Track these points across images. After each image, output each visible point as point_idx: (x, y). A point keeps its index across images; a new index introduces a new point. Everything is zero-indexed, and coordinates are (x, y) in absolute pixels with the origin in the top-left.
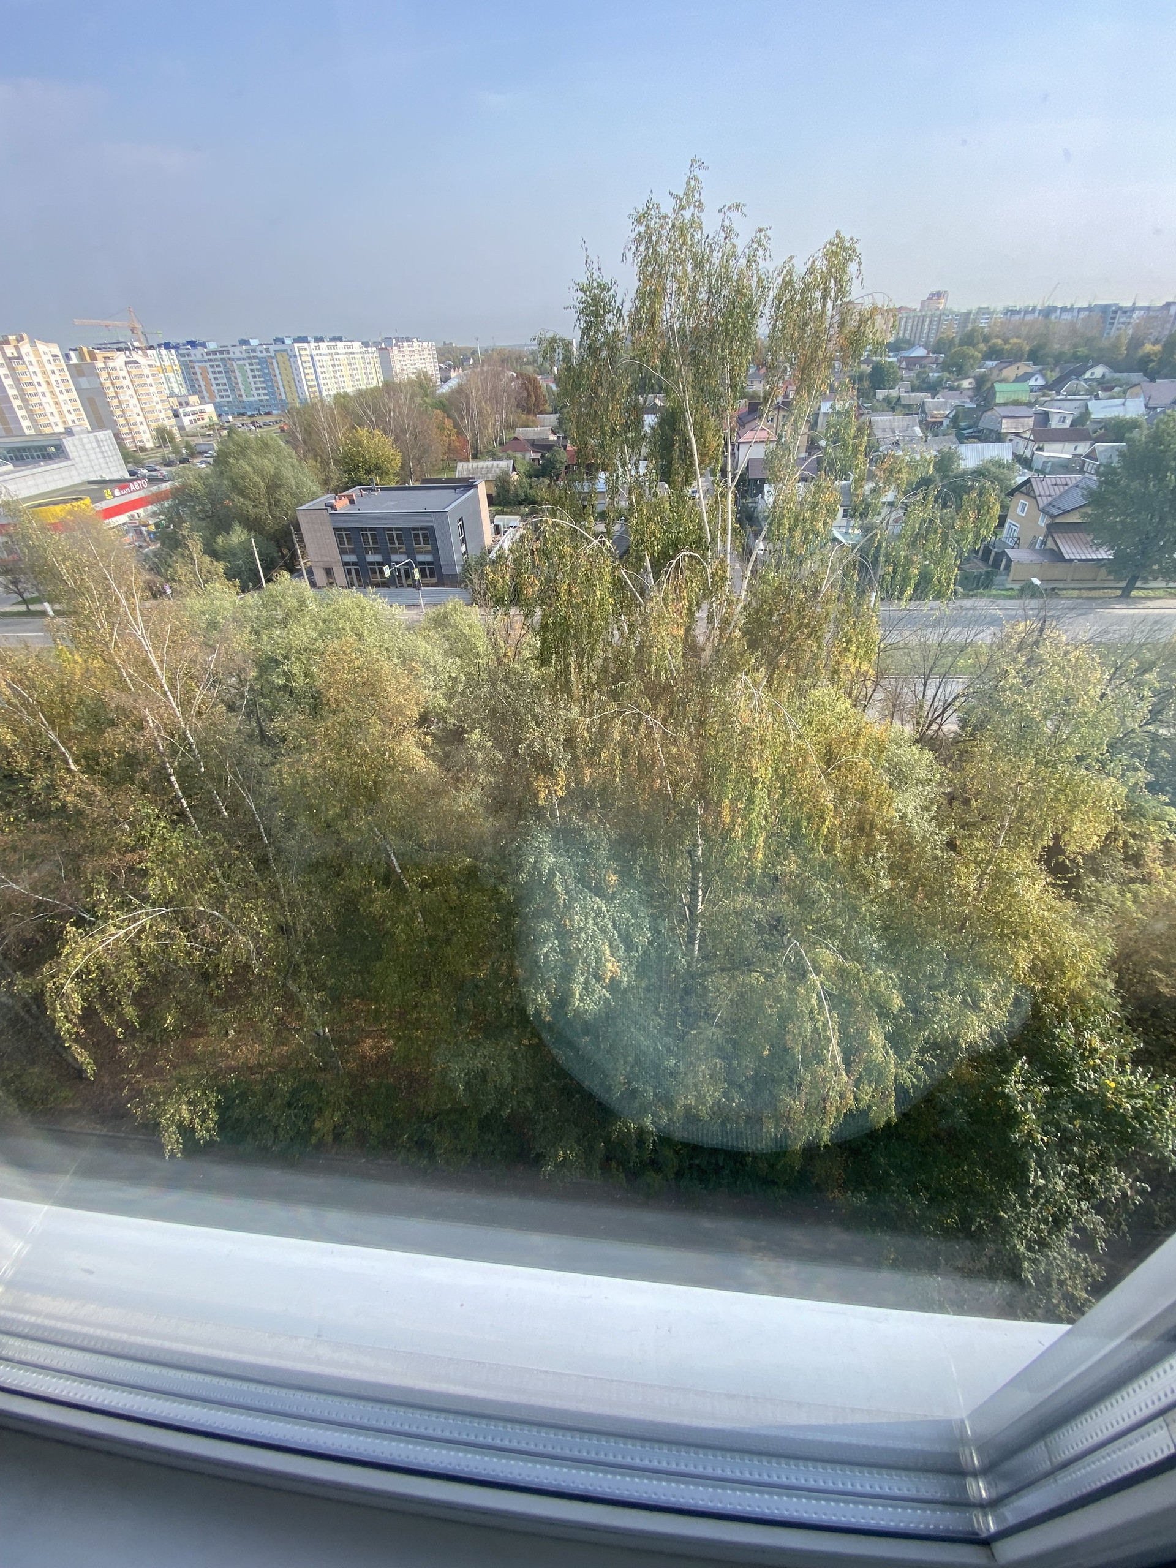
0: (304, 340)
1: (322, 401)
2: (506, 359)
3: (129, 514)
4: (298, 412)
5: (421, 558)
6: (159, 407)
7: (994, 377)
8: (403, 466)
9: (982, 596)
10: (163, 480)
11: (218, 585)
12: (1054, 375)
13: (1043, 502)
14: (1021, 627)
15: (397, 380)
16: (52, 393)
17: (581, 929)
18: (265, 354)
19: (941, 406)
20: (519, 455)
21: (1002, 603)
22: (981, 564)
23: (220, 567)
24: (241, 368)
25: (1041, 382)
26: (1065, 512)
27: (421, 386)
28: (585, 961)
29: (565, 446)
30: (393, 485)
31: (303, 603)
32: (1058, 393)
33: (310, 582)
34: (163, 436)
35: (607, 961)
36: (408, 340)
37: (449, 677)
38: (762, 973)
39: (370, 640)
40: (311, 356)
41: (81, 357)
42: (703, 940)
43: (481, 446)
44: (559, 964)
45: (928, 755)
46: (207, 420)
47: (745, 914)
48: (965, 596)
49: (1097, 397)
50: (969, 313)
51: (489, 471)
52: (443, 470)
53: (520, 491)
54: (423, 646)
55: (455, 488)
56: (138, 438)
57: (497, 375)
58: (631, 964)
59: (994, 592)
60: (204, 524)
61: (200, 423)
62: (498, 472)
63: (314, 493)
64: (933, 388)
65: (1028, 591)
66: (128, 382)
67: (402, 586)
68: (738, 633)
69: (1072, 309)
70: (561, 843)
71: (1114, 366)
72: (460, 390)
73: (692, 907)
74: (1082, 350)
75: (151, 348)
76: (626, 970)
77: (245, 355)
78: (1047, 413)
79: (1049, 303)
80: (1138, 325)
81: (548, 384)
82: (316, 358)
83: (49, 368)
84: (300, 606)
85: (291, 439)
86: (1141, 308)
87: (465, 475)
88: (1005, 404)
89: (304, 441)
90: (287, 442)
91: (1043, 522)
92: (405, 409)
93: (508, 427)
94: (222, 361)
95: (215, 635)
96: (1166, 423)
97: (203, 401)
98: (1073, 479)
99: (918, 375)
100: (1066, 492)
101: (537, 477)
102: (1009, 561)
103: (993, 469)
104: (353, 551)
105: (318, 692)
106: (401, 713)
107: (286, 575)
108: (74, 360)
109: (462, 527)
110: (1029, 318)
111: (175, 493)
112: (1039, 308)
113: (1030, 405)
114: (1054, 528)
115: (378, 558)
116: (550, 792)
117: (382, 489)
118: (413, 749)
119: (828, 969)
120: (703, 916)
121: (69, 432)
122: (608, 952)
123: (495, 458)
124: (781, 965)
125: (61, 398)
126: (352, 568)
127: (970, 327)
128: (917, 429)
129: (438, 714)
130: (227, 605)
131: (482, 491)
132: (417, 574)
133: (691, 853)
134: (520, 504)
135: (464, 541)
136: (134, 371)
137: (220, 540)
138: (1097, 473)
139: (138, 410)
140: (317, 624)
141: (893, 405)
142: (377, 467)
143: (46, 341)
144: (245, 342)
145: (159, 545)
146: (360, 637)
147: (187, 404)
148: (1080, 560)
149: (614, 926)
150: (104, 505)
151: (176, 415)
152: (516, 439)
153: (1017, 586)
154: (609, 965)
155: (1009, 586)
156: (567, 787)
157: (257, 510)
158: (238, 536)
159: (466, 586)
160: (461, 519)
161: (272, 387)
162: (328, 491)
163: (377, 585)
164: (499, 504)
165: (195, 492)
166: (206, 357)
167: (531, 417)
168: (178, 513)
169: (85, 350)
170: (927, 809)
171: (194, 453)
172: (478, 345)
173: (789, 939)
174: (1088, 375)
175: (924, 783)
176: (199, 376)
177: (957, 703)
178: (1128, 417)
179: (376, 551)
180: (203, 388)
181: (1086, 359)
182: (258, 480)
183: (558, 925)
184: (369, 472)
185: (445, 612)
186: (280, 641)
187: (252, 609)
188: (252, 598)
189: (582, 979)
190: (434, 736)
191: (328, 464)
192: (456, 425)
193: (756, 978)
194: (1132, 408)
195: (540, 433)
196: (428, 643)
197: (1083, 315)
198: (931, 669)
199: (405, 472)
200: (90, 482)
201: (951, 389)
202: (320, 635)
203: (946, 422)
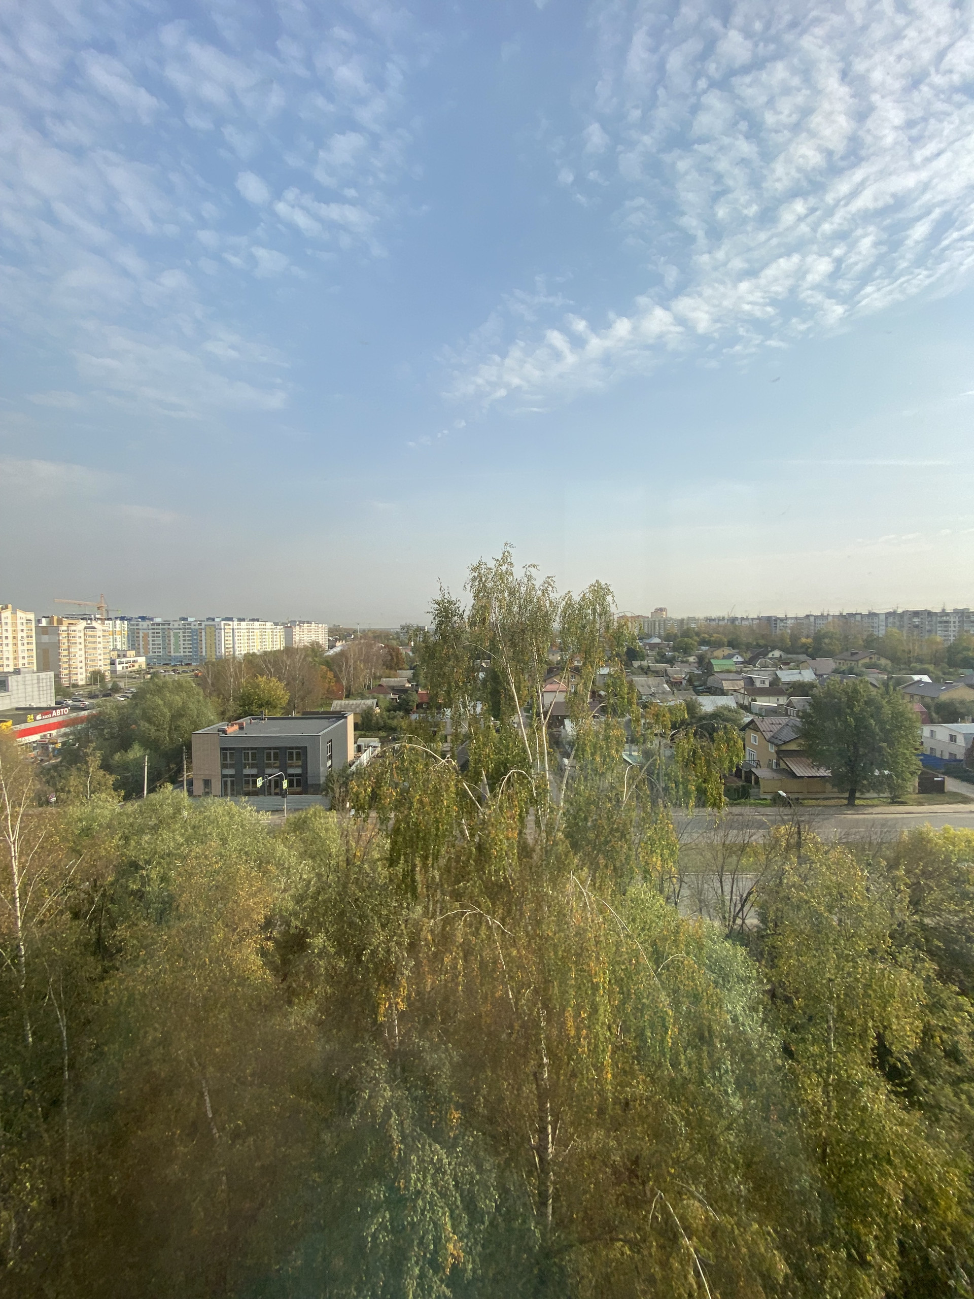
0: (231, 619)
1: (234, 658)
2: (379, 636)
3: (42, 734)
4: (213, 664)
5: (291, 771)
6: (101, 657)
7: (709, 656)
8: (289, 704)
9: (745, 805)
10: (84, 709)
11: (104, 795)
12: (749, 655)
13: (768, 735)
14: (782, 830)
15: (295, 646)
16: (15, 644)
17: (418, 1193)
18: (197, 627)
19: (679, 672)
20: (382, 696)
21: (762, 810)
22: (736, 779)
23: (111, 779)
24: (176, 635)
25: (740, 659)
26: (785, 743)
27: (313, 650)
28: (421, 1243)
29: (417, 691)
30: (278, 715)
31: (178, 811)
32: (755, 666)
33: (188, 791)
34: (96, 677)
35: (448, 1240)
36: (308, 622)
37: (301, 878)
38: (626, 1241)
39: (233, 844)
40: (233, 629)
41: (51, 622)
42: (556, 1198)
43: (353, 690)
44: (389, 1248)
45: (741, 951)
46: (136, 667)
47: (600, 1156)
48: (732, 805)
49: (781, 669)
50: (683, 620)
51: (358, 706)
52: (321, 706)
53: (380, 720)
54: (281, 848)
55: (329, 718)
56: (74, 677)
57: (370, 646)
58: (476, 1242)
59: (752, 801)
60: (107, 743)
61: (132, 668)
62: (365, 707)
63: (211, 721)
64: (671, 661)
65: (777, 800)
66: (82, 640)
67: (270, 794)
68: (560, 835)
69: (747, 619)
70: (398, 1070)
71: (785, 650)
72: (342, 654)
73: (542, 1149)
74: (762, 642)
75: (108, 619)
76: (470, 1253)
77: (181, 627)
78: (751, 678)
79: (732, 615)
80: (792, 628)
81: (406, 652)
82: (236, 631)
83: (20, 627)
84: (175, 813)
85: (201, 681)
86: (791, 618)
87: (338, 709)
88: (721, 672)
89: (213, 685)
90: (199, 685)
91: (772, 749)
92: (298, 665)
93: (375, 678)
94: (164, 630)
95: (87, 841)
96: (833, 685)
97: (138, 655)
98: (784, 720)
99: (658, 653)
100: (781, 728)
101: (395, 711)
102: (757, 778)
103: (726, 713)
104: (232, 766)
105: (171, 897)
106: (248, 916)
107: (170, 787)
108: (44, 622)
109: (331, 747)
110: (721, 623)
111: (88, 719)
112: (726, 617)
113: (736, 672)
114: (781, 754)
115: (254, 771)
116: (390, 1006)
117: (269, 719)
118: (253, 957)
119: (700, 1228)
120: (555, 1163)
121: (17, 672)
122: (449, 1227)
123: (363, 697)
124: (648, 1228)
125: (20, 648)
126: (229, 780)
127: (685, 627)
128: (666, 686)
129: (281, 917)
130: (106, 812)
131: (351, 720)
132: (285, 785)
133: (537, 1076)
134: (379, 729)
135: (330, 757)
136: (89, 633)
137: (117, 756)
138: (798, 716)
139: (83, 659)
140: (186, 830)
141: (646, 671)
142: (268, 703)
143: (25, 610)
144: (185, 619)
145: (59, 760)
146: (224, 841)
147: (124, 656)
148: (809, 777)
149: (456, 1186)
150: (23, 726)
151: (113, 663)
152: (380, 685)
153: (769, 797)
154: (451, 1246)
155: (762, 797)
156: (408, 997)
157: (157, 733)
158: (136, 752)
159: (326, 795)
160: (331, 741)
161: (197, 648)
162: (223, 720)
163: (247, 794)
164: (362, 730)
165: (109, 719)
166: (151, 627)
167: (393, 672)
168: (87, 735)
169: (55, 618)
170: (754, 1009)
171: (116, 689)
172: (359, 628)
173: (652, 1190)
174: (770, 655)
175: (746, 980)
176: (141, 638)
177: (752, 898)
178: (806, 680)
179: (253, 766)
180: (141, 646)
181: (766, 646)
182: (166, 710)
183: (391, 1189)
184: (261, 706)
185: (306, 817)
186: (146, 846)
187: (128, 816)
188: (132, 807)
189: (417, 1271)
190: (276, 941)
191: (228, 700)
192: (336, 676)
193: (621, 1250)
194: (807, 676)
195: (399, 682)
196: (285, 846)
197: (755, 622)
198: (722, 868)
199: (291, 705)
200: (17, 709)
201: (682, 662)
202: (187, 840)
203: (684, 682)
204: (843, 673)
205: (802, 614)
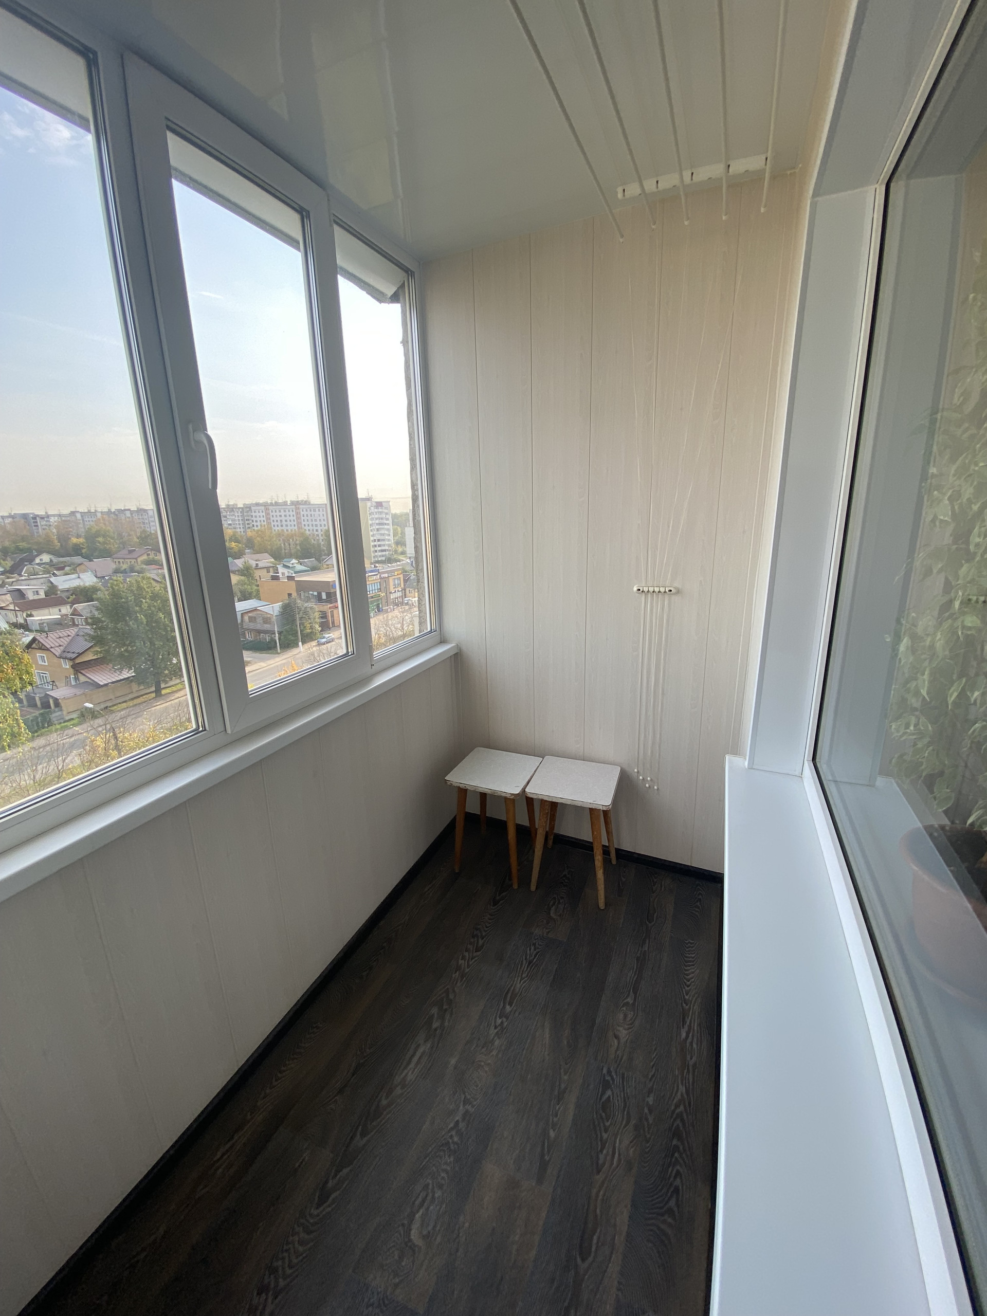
9: (51, 732)
12: (8, 564)
13: (58, 652)
21: (71, 731)
22: (31, 709)
26: (80, 654)
32: (21, 576)
48: (35, 737)
49: (54, 575)
59: (57, 727)
65: (85, 715)
71: (55, 553)
74: (23, 545)
78: (19, 590)
80: (57, 527)
86: (54, 515)
91: (67, 665)
96: (117, 585)
98: (73, 631)
100: (72, 639)
102: (56, 701)
114: (78, 667)
138: (87, 624)
148: (113, 683)
153: (74, 716)
155: (67, 718)
174: (37, 561)
178: (87, 584)
181: (29, 550)
194: (87, 579)
204: (124, 572)
205: (66, 511)
